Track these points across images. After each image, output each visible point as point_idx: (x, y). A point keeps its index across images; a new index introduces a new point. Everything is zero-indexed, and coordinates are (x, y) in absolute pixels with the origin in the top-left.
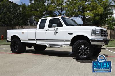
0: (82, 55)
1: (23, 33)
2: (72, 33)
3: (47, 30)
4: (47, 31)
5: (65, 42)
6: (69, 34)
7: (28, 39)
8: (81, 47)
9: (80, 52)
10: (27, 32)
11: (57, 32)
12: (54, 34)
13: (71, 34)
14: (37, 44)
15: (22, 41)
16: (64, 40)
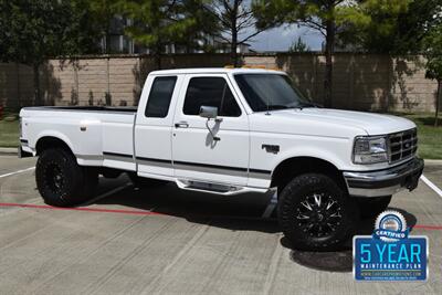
0: (315, 232)
1: (83, 129)
2: (278, 147)
3: (177, 126)
4: (179, 129)
5: (248, 176)
6: (263, 146)
7: (105, 153)
8: (312, 201)
9: (305, 222)
10: (101, 126)
11: (217, 136)
12: (207, 145)
13: (274, 149)
14: (139, 174)
15: (80, 162)
16: (245, 170)
